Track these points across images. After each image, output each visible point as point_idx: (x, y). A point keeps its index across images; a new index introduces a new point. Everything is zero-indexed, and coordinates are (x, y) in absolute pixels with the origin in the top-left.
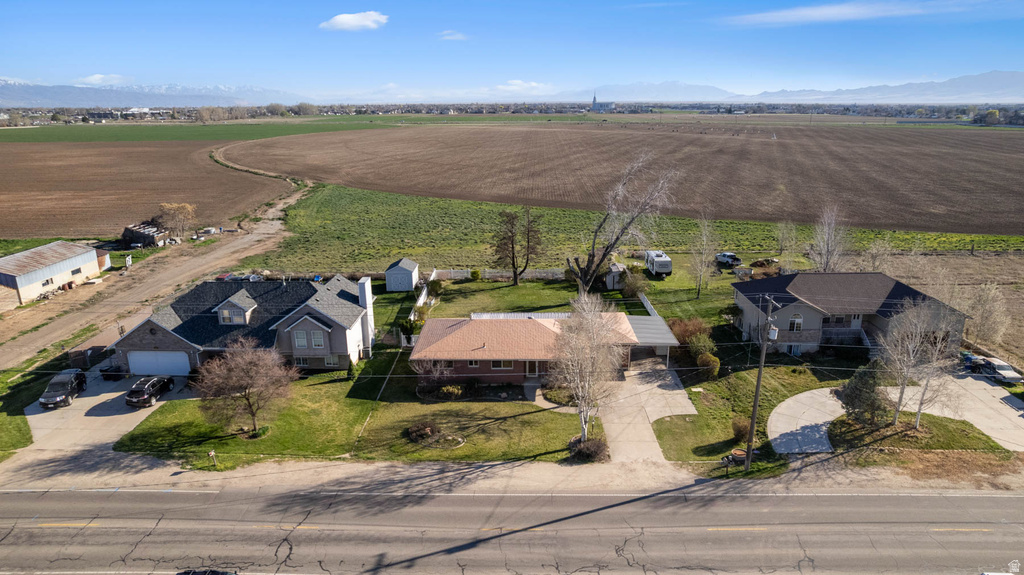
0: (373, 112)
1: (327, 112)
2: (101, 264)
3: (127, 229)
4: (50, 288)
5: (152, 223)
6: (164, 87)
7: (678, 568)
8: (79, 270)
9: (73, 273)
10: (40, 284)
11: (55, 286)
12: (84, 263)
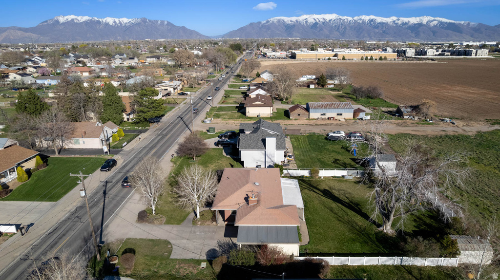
4: (323, 117)
8: (341, 114)
9: (338, 114)
10: (319, 114)
11: (327, 117)
12: (345, 112)
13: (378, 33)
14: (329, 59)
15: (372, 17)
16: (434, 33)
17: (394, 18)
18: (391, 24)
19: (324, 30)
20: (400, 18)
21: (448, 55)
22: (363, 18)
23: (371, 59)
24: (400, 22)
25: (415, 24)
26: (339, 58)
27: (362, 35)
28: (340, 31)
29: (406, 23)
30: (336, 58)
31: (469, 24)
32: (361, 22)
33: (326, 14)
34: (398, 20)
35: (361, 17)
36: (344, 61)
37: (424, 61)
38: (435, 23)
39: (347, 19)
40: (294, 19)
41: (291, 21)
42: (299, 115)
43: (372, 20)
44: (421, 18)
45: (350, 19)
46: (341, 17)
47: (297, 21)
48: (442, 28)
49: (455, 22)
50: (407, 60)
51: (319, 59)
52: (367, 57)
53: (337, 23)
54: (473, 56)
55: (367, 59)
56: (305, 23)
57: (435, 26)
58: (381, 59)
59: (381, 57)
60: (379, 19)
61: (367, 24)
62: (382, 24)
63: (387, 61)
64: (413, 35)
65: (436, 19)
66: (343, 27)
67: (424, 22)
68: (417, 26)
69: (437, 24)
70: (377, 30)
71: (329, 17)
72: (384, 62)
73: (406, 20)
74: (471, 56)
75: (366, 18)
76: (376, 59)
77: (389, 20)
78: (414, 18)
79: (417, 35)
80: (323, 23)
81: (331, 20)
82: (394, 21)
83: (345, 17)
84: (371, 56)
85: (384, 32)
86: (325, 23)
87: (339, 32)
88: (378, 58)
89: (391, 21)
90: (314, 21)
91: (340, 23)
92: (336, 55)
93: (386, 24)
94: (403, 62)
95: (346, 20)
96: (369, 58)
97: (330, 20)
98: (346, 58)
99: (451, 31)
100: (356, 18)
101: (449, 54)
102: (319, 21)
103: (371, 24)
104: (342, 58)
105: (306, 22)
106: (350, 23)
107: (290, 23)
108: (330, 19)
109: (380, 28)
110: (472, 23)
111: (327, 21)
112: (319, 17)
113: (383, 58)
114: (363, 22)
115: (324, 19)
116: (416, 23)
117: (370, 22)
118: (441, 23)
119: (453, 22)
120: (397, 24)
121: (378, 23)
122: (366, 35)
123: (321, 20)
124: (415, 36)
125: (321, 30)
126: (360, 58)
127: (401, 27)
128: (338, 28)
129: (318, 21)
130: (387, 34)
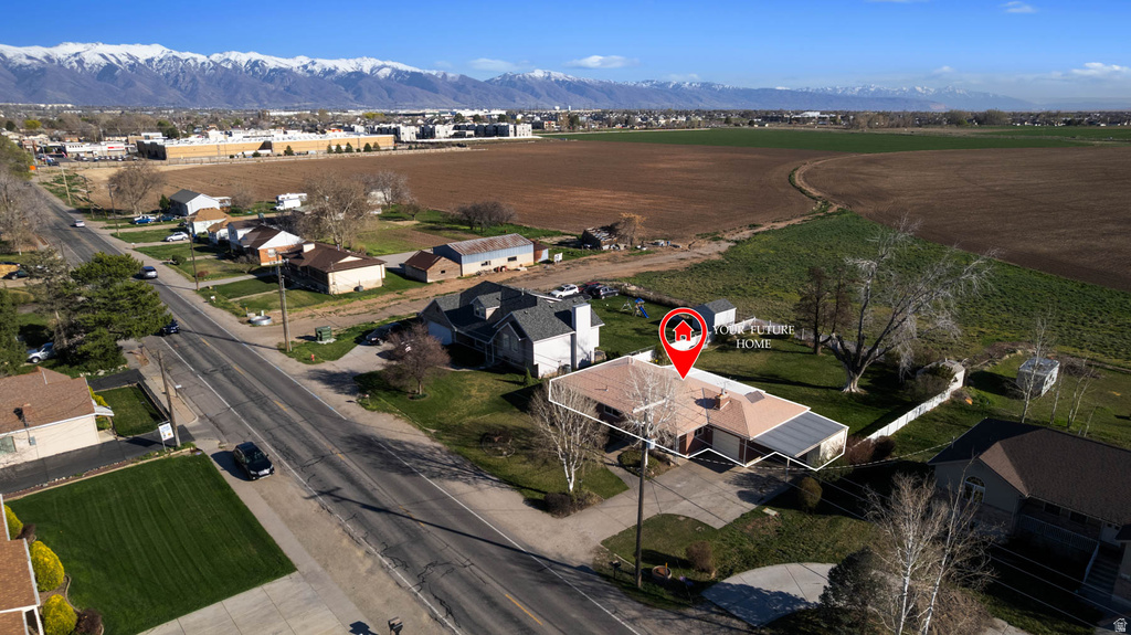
0: (1091, 123)
1: (1022, 122)
2: (536, 257)
3: (585, 232)
4: (486, 268)
5: (611, 230)
6: (857, 89)
7: (436, 597)
8: (514, 259)
9: (510, 259)
10: (479, 264)
11: (491, 267)
12: (520, 253)
13: (274, 91)
14: (256, 155)
15: (255, 56)
16: (390, 91)
17: (305, 60)
18: (300, 72)
19: (138, 84)
20: (316, 61)
21: (470, 136)
22: (232, 58)
23: (349, 149)
24: (317, 69)
25: (350, 74)
26: (276, 152)
27: (239, 97)
28: (183, 87)
29: (331, 72)
30: (268, 151)
31: (445, 75)
32: (230, 66)
33: (133, 44)
34: (314, 63)
35: (227, 55)
36: (288, 158)
37: (448, 149)
38: (386, 71)
39: (195, 60)
40: (38, 52)
41: (29, 58)
42: (443, 272)
43: (256, 63)
44: (358, 60)
45: (201, 58)
46: (175, 53)
47: (48, 57)
48: (400, 81)
49: (422, 71)
50: (416, 148)
51: (232, 157)
52: (338, 147)
53: (170, 68)
54: (512, 137)
55: (339, 149)
56: (75, 64)
57: (388, 78)
58: (367, 148)
59: (367, 145)
60: (272, 62)
61: (247, 72)
62: (280, 71)
63: (383, 153)
64: (351, 97)
65: (387, 63)
66: (187, 79)
67: (367, 70)
68: (353, 77)
69: (390, 75)
70: (271, 87)
71: (144, 52)
72: (376, 154)
73: (329, 64)
74: (508, 135)
75: (242, 58)
76: (358, 150)
77: (295, 63)
78: (344, 60)
79: (359, 97)
80: (132, 67)
81: (153, 59)
82: (305, 67)
83: (187, 55)
84: (348, 144)
85: (288, 89)
86: (135, 66)
87: (180, 89)
88: (362, 147)
89: (299, 65)
90: (103, 62)
91: (177, 68)
92: (266, 146)
93: (289, 71)
94: (411, 152)
95: (191, 61)
96: (344, 147)
97: (149, 61)
98: (295, 151)
99: (418, 89)
100: (216, 57)
101: (472, 133)
102: (119, 62)
103: (255, 73)
104: (282, 152)
105: (81, 62)
106: (203, 70)
107: (28, 62)
108: (149, 57)
109: (277, 81)
110: (450, 75)
111: (140, 61)
112: (119, 52)
113: (372, 145)
114: (236, 66)
115: (131, 57)
116: (351, 70)
117: (252, 68)
118: (398, 73)
119: (418, 70)
120: (311, 72)
121: (271, 71)
122: (249, 97)
123: (124, 59)
124: (356, 99)
125: (129, 84)
126: (325, 149)
127: (322, 78)
128: (176, 81)
129: (114, 61)
130: (296, 93)
